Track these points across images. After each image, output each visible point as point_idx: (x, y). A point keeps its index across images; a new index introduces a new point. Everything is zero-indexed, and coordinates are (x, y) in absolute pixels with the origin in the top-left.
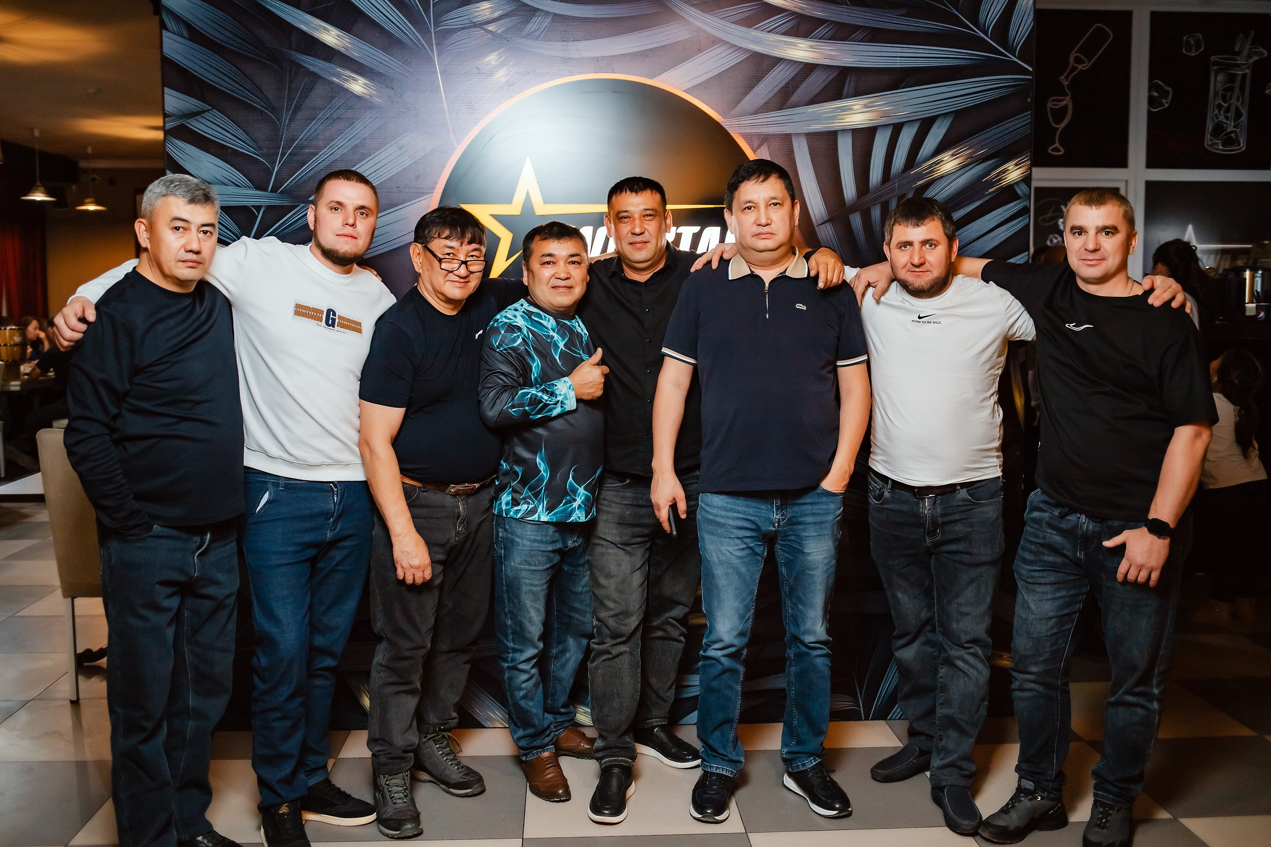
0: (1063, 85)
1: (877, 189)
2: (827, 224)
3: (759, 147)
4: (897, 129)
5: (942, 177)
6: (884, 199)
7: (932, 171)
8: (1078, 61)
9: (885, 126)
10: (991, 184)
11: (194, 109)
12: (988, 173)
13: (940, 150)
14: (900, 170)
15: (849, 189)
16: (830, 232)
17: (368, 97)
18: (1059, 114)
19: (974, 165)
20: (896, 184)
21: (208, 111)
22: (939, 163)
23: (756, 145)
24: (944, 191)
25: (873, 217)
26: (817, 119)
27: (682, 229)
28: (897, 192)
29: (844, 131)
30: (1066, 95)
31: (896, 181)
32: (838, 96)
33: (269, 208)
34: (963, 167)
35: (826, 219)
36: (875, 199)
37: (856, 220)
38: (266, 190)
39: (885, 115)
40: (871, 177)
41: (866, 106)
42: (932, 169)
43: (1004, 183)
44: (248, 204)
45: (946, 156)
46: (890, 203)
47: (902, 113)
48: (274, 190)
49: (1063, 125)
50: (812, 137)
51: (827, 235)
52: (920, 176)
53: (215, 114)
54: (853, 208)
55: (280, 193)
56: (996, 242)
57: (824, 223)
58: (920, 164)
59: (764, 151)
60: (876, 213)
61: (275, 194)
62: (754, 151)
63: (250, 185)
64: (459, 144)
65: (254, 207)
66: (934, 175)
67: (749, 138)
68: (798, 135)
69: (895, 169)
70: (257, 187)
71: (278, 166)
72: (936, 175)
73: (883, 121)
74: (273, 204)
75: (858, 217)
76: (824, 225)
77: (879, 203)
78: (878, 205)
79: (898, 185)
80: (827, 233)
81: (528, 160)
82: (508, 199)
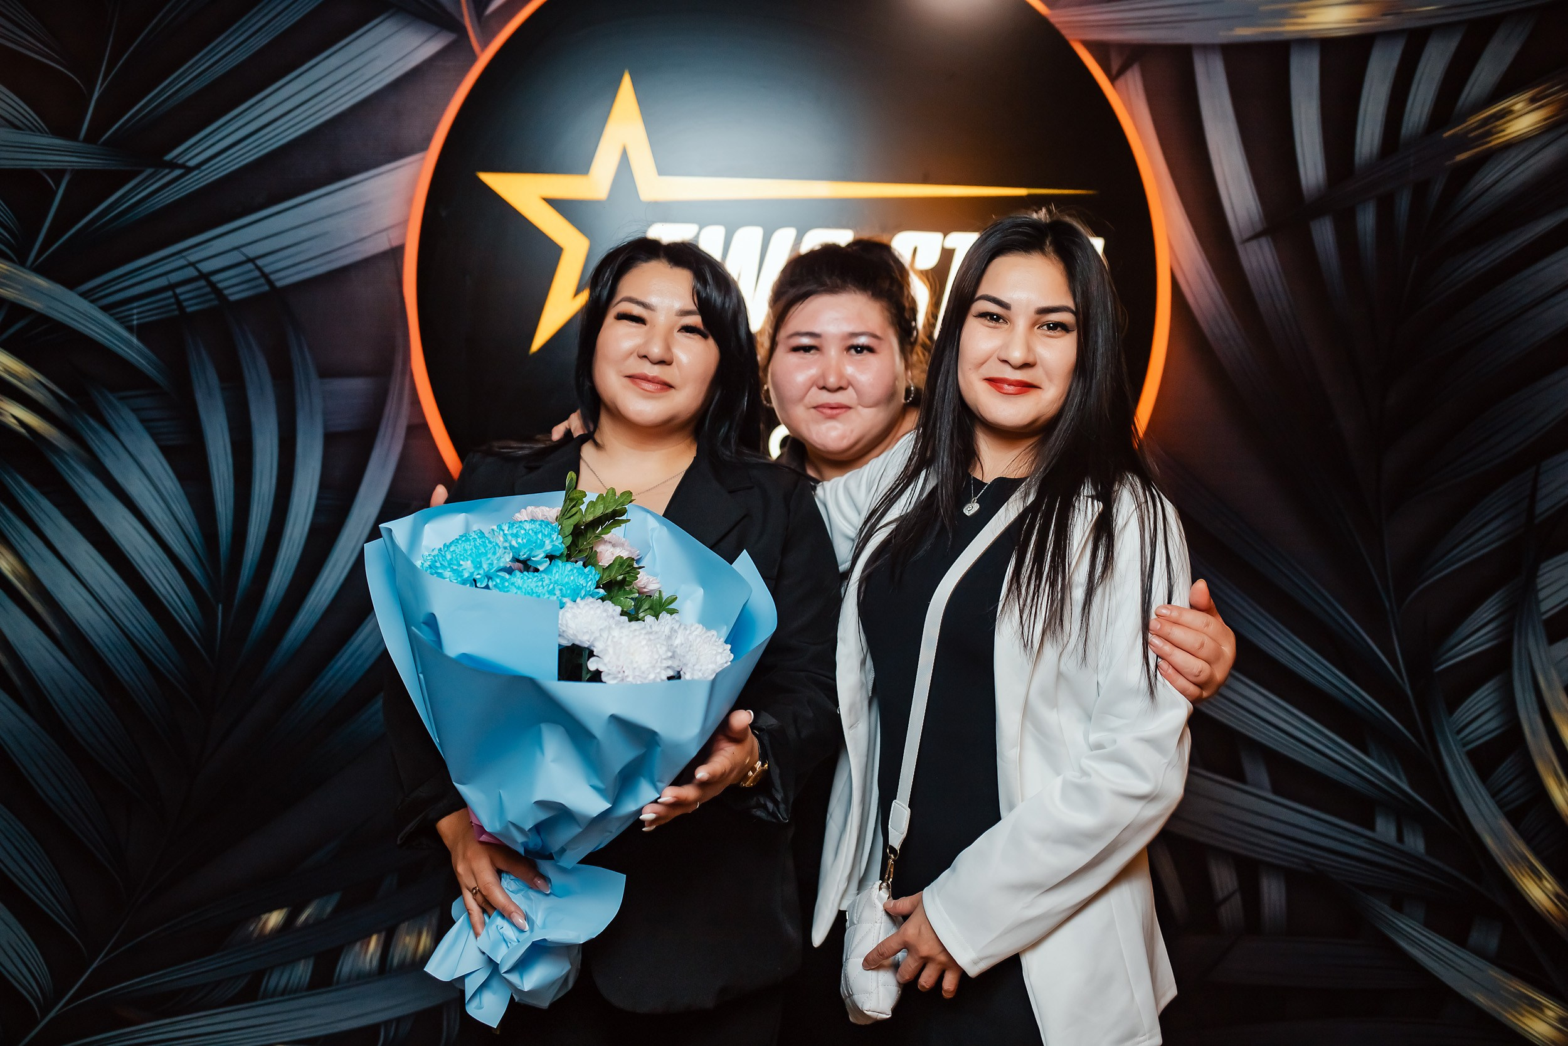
1: (1371, 169)
2: (1264, 241)
3: (1122, 71)
4: (1416, 41)
5: (1508, 146)
6: (1383, 189)
7: (1489, 133)
9: (1388, 35)
13: (1506, 88)
14: (1421, 128)
15: (1312, 166)
16: (1269, 258)
20: (1411, 158)
22: (1503, 117)
23: (1115, 67)
24: (1511, 176)
25: (1360, 230)
26: (1248, 15)
28: (1412, 176)
29: (1305, 42)
31: (1412, 151)
33: (80, 177)
34: (1550, 130)
35: (1259, 227)
36: (1366, 189)
37: (1324, 233)
38: (73, 136)
39: (1395, 10)
40: (1358, 140)
42: (1488, 128)
44: (36, 166)
45: (1518, 103)
46: (1397, 198)
47: (1427, 9)
48: (91, 138)
50: (1235, 54)
51: (1262, 262)
52: (1462, 142)
54: (1321, 205)
55: (102, 145)
57: (1256, 236)
58: (1463, 118)
59: (1133, 80)
60: (1367, 220)
61: (94, 146)
62: (1113, 79)
63: (42, 124)
64: (485, 45)
65: (48, 171)
66: (1490, 142)
67: (1100, 50)
68: (1206, 48)
69: (1411, 125)
70: (57, 131)
71: (102, 85)
72: (1497, 141)
73: (1388, 22)
74: (89, 167)
75: (1329, 227)
76: (1255, 242)
77: (1373, 198)
78: (1372, 202)
79: (1414, 161)
80: (1261, 260)
81: (627, 82)
82: (580, 166)
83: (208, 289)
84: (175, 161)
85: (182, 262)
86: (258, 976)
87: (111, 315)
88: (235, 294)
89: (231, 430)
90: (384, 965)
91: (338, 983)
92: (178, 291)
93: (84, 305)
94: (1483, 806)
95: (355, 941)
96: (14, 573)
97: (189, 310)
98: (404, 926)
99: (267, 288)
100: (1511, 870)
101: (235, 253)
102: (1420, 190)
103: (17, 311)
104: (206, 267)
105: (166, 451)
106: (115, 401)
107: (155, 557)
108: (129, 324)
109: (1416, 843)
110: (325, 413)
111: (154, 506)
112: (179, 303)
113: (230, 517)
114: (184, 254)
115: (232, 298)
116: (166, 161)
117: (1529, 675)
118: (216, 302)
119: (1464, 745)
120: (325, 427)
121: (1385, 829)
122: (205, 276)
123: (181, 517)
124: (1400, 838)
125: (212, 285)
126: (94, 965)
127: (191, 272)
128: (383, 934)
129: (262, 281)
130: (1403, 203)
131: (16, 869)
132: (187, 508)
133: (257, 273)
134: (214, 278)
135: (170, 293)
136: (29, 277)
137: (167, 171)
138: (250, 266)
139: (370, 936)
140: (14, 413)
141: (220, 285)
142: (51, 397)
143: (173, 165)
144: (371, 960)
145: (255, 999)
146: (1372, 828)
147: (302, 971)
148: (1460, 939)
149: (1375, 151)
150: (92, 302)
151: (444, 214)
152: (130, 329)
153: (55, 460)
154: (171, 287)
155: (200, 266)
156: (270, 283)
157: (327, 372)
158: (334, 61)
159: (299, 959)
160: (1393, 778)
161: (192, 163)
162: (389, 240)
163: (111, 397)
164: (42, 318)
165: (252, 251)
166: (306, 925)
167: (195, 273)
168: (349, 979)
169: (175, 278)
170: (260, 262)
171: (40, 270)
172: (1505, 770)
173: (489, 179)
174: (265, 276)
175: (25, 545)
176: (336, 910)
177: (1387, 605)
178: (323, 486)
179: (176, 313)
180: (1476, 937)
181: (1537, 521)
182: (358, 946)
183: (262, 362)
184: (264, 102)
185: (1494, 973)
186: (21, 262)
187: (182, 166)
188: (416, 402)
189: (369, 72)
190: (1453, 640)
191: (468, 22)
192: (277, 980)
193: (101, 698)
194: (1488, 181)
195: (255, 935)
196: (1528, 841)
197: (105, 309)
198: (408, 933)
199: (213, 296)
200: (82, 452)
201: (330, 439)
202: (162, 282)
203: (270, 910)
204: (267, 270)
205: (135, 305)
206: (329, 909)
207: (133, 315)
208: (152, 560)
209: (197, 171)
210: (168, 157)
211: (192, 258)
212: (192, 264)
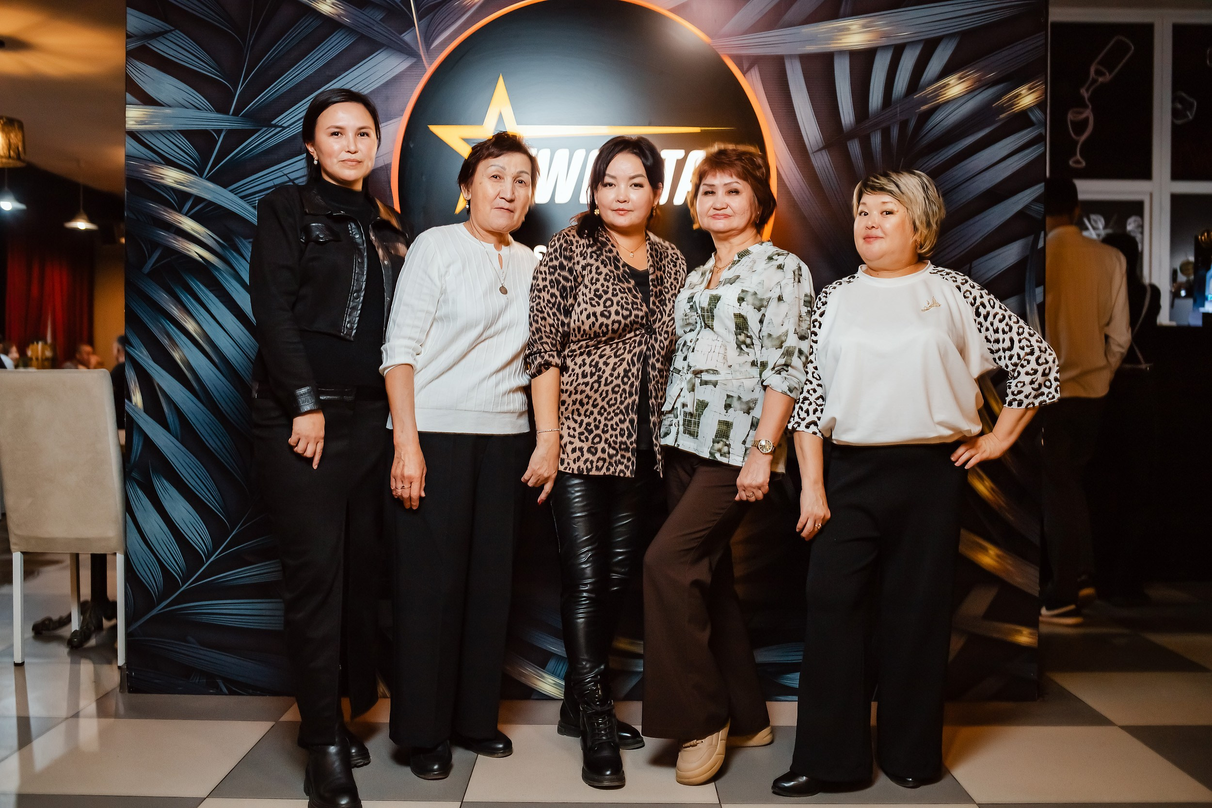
0: (1083, 98)
1: (878, 114)
2: (824, 152)
3: (749, 69)
4: (898, 51)
5: (947, 102)
6: (884, 125)
7: (938, 96)
8: (1099, 73)
9: (885, 48)
10: (1002, 109)
11: (157, 30)
12: (999, 97)
13: (946, 72)
14: (902, 95)
15: (847, 114)
16: (827, 161)
17: (336, 17)
18: (1080, 127)
19: (984, 88)
20: (898, 109)
21: (171, 31)
22: (945, 87)
23: (745, 68)
24: (950, 116)
25: (873, 145)
26: (812, 40)
27: (666, 153)
28: (899, 118)
29: (841, 52)
30: (1086, 107)
31: (898, 105)
32: (835, 15)
33: (230, 132)
34: (971, 92)
35: (821, 146)
36: (875, 125)
37: (855, 147)
38: (227, 113)
39: (886, 35)
40: (870, 101)
41: (864, 26)
42: (937, 93)
43: (1017, 109)
44: (209, 128)
45: (952, 80)
46: (891, 130)
47: (903, 34)
48: (236, 113)
49: (1083, 138)
50: (806, 59)
51: (824, 164)
52: (924, 101)
53: (177, 35)
54: (852, 134)
55: (241, 116)
56: (1008, 173)
57: (820, 150)
58: (924, 88)
59: (755, 74)
60: (876, 140)
61: (237, 117)
62: (744, 73)
63: (212, 108)
64: (431, 64)
65: (214, 130)
66: (939, 100)
67: (738, 60)
68: (791, 57)
69: (897, 92)
70: (219, 111)
71: (240, 88)
72: (941, 100)
73: (883, 42)
74: (234, 128)
75: (857, 144)
76: (819, 153)
77: (879, 129)
78: (878, 131)
79: (900, 110)
80: (823, 161)
81: (501, 80)
82: (480, 121)
84: (277, 123)
85: (281, 174)
87: (245, 201)
93: (232, 196)
96: (195, 332)
102: (904, 125)
103: (198, 200)
104: (292, 176)
106: (246, 243)
108: (254, 205)
114: (281, 170)
116: (273, 124)
126: (233, 533)
130: (895, 132)
131: (194, 483)
136: (204, 183)
137: (273, 129)
140: (195, 251)
142: (214, 242)
143: (276, 126)
149: (879, 106)
150: (235, 194)
151: (412, 146)
152: (254, 207)
153: (216, 273)
155: (288, 175)
158: (356, 73)
161: (285, 125)
163: (244, 241)
164: (210, 203)
171: (210, 179)
173: (434, 129)
175: (201, 317)
186: (201, 176)
187: (279, 127)
189: (373, 78)
191: (422, 52)
193: (238, 394)
194: (938, 119)
197: (242, 198)
200: (229, 269)
205: (257, 195)
207: (256, 200)
209: (288, 129)
210: (273, 122)
211: (286, 172)
212: (286, 175)
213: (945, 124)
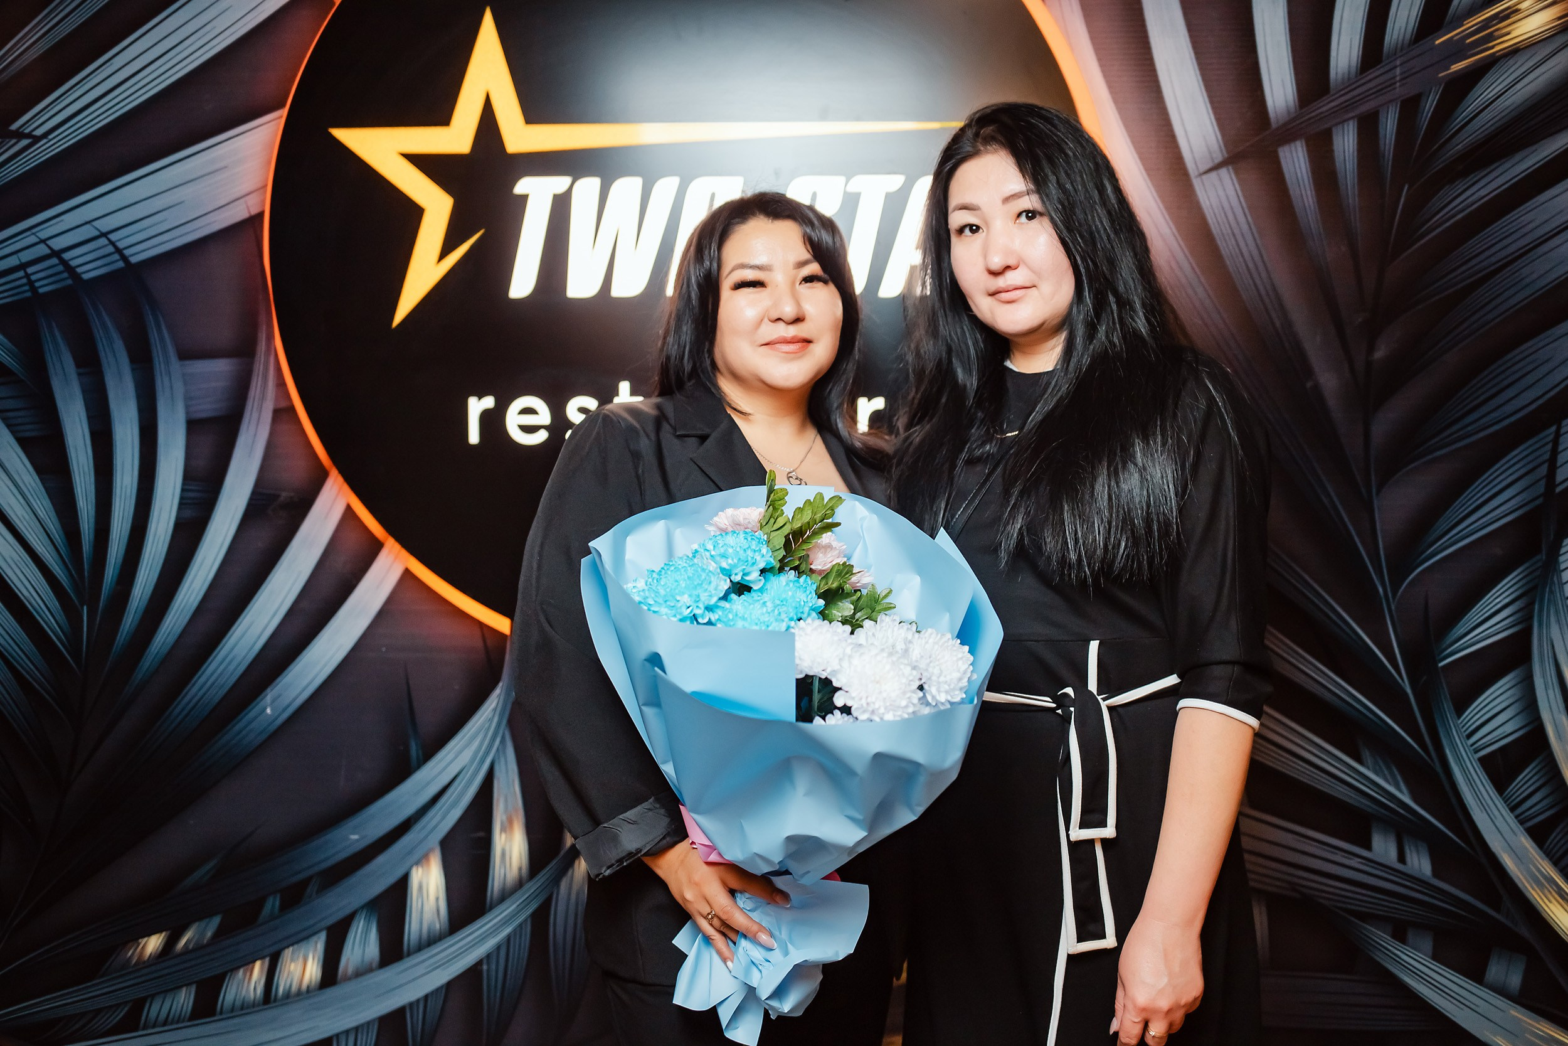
1: (1350, 82)
2: (1223, 172)
5: (1515, 51)
6: (1364, 108)
7: (1490, 38)
14: (1408, 36)
15: (1279, 86)
16: (1231, 192)
20: (1398, 71)
22: (1507, 17)
24: (1518, 86)
25: (1338, 155)
27: (861, 183)
28: (1400, 91)
31: (1398, 62)
35: (1219, 158)
36: (1347, 107)
37: (1295, 161)
40: (1333, 53)
42: (1489, 31)
46: (1382, 119)
51: (1222, 197)
52: (1459, 50)
54: (1288, 133)
57: (1215, 167)
58: (1459, 20)
60: (1346, 142)
66: (1493, 47)
69: (1396, 32)
72: (1499, 46)
75: (1301, 155)
76: (1213, 174)
77: (1353, 118)
78: (1351, 123)
79: (1401, 74)
80: (1221, 193)
81: (488, 19)
82: (441, 116)
83: (61, 268)
84: (21, 130)
85: (33, 239)
86: (138, 1005)
88: (89, 273)
89: (90, 418)
90: (269, 996)
91: (221, 1013)
92: (30, 270)
94: (1499, 822)
95: (238, 968)
97: (41, 291)
98: (288, 953)
99: (121, 264)
100: (1536, 895)
101: (88, 226)
102: (1410, 107)
104: (58, 244)
105: (24, 443)
107: (16, 557)
109: (1420, 864)
110: (188, 399)
111: (13, 501)
112: (31, 283)
113: (92, 512)
114: (34, 231)
115: (86, 277)
116: (12, 131)
117: (1553, 668)
118: (70, 282)
119: (1476, 751)
120: (187, 413)
121: (1384, 848)
122: (57, 254)
123: (42, 514)
124: (1402, 858)
125: (64, 263)
127: (42, 250)
128: (267, 960)
129: (116, 257)
132: (47, 503)
133: (111, 249)
134: (66, 256)
135: (21, 273)
137: (14, 141)
138: (103, 241)
139: (254, 961)
141: (73, 263)
143: (19, 135)
144: (255, 988)
145: (136, 1029)
146: (1368, 847)
147: (184, 999)
148: (1477, 975)
149: (1354, 64)
154: (23, 266)
155: (48, 242)
156: (124, 258)
157: (186, 354)
159: (181, 987)
160: (1391, 789)
161: (38, 133)
162: (248, 208)
165: (105, 225)
166: (186, 951)
167: (48, 251)
168: (232, 1010)
169: (26, 257)
170: (113, 237)
172: (1526, 779)
173: (342, 134)
174: (119, 251)
176: (219, 934)
177: (1381, 590)
178: (188, 477)
179: (29, 294)
180: (1495, 971)
181: (1558, 489)
182: (241, 971)
183: (119, 345)
184: (111, 62)
185: (1517, 1013)
187: (28, 135)
188: (281, 384)
189: (221, 25)
190: (1460, 630)
192: (156, 1009)
194: (1491, 93)
195: (134, 961)
196: (1555, 863)
198: (292, 960)
199: (66, 275)
201: (193, 426)
202: (13, 261)
203: (149, 934)
204: (121, 245)
206: (209, 934)
208: (12, 558)
209: (45, 141)
210: (14, 127)
211: (43, 235)
212: (43, 241)
213: (1507, 103)
